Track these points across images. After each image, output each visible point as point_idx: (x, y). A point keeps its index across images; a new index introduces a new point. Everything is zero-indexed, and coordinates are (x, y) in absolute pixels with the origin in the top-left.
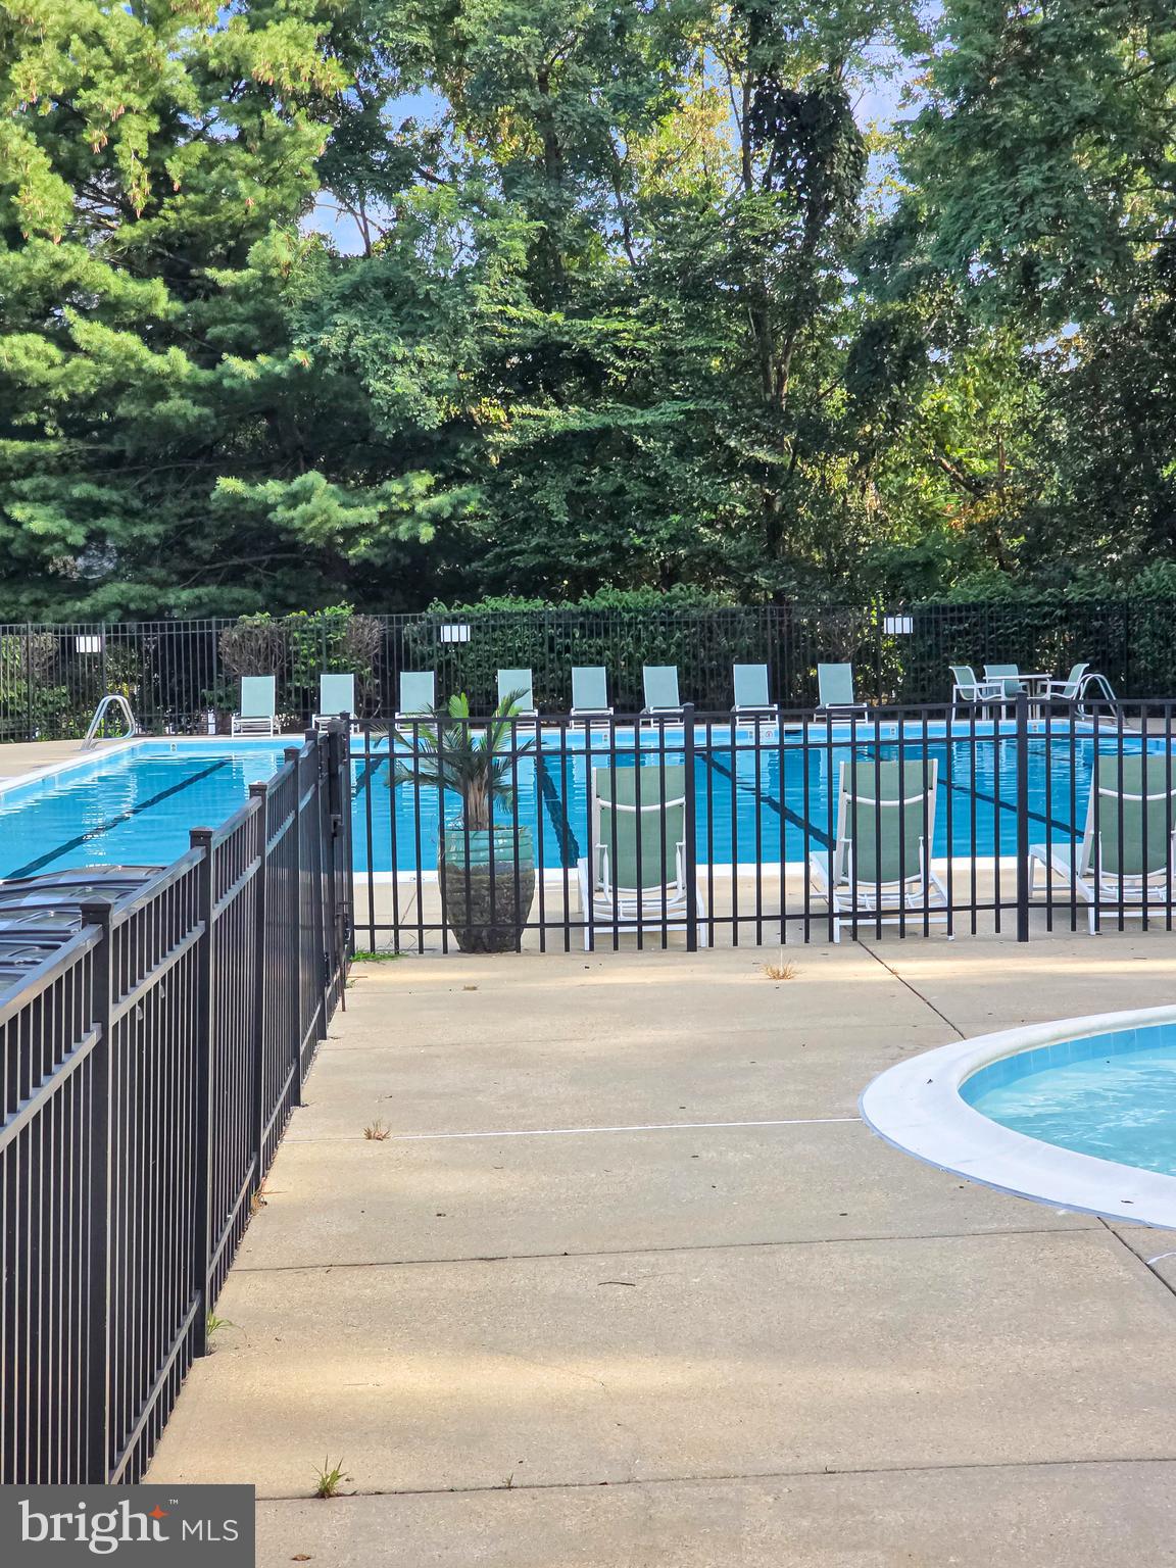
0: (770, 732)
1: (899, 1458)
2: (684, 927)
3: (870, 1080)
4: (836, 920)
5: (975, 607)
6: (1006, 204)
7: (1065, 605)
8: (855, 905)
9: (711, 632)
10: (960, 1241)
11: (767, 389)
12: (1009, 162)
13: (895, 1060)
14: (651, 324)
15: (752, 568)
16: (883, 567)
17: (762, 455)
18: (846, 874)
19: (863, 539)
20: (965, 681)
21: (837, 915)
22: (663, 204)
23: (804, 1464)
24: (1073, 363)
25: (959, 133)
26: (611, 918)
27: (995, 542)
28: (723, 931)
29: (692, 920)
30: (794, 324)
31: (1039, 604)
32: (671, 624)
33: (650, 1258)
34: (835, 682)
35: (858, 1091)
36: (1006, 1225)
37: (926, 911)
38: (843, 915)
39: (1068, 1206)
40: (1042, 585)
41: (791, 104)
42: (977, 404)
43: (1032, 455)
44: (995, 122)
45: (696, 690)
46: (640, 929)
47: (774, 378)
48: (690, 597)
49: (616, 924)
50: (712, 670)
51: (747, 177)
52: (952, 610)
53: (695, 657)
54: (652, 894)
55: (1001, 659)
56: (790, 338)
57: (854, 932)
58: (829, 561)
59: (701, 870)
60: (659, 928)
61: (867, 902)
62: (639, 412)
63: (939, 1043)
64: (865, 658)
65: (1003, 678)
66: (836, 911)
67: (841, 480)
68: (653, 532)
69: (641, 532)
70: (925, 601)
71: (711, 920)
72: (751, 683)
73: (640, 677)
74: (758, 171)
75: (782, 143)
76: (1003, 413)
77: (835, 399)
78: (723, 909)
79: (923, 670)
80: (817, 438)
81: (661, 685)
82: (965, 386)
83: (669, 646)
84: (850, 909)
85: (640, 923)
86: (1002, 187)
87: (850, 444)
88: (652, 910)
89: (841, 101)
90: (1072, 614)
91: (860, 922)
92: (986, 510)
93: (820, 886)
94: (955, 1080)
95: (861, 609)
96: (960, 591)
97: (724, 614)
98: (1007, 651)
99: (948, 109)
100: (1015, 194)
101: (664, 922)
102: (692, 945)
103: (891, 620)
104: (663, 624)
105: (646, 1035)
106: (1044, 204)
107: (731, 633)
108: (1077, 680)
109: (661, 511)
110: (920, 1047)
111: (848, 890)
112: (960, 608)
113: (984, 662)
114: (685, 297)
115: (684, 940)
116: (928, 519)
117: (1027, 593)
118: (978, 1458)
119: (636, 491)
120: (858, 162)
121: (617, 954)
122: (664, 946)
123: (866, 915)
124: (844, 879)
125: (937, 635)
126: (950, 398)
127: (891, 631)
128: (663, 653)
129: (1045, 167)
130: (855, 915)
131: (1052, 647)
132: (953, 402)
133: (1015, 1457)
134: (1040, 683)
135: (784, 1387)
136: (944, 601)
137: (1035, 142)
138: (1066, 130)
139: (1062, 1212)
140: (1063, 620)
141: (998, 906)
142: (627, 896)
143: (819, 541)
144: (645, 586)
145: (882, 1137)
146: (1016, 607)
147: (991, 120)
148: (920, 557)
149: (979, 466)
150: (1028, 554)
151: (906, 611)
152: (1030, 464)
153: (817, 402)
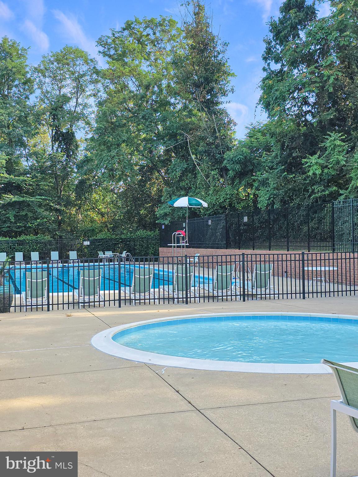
0: (60, 265)
1: (109, 417)
2: (47, 306)
3: (92, 337)
4: (80, 304)
5: (103, 239)
6: (109, 158)
7: (121, 239)
8: (84, 301)
9: (46, 244)
10: (116, 370)
11: (58, 193)
12: (109, 149)
13: (97, 333)
14: (33, 179)
15: (55, 231)
16: (84, 230)
17: (58, 207)
18: (82, 294)
19: (79, 225)
20: (101, 255)
21: (80, 303)
22: (36, 154)
23: (89, 419)
24: (122, 190)
25: (99, 142)
26: (31, 304)
27: (107, 226)
28: (55, 307)
29: (48, 305)
30: (63, 180)
31: (116, 239)
32: (37, 243)
33: (48, 377)
34: (73, 255)
35: (90, 339)
36: (125, 366)
37: (99, 301)
38: (81, 303)
39: (138, 362)
40: (117, 235)
41: (63, 134)
42: (102, 197)
43: (114, 208)
44: (106, 140)
45: (43, 257)
46: (37, 307)
47: (59, 191)
48: (41, 237)
49: (32, 306)
50: (46, 253)
51: (53, 149)
52: (98, 240)
53: (42, 250)
54: (40, 299)
55: (109, 250)
56: (63, 182)
57: (84, 307)
58: (71, 229)
59: (51, 294)
60: (41, 306)
61: (87, 300)
62: (31, 198)
63: (106, 329)
64: (80, 250)
65: (109, 254)
66: (80, 302)
67: (74, 212)
68: (33, 223)
69: (31, 223)
70: (92, 238)
71: (53, 304)
72: (55, 255)
73: (30, 254)
74: (55, 148)
75: (60, 142)
76: (108, 199)
77: (73, 196)
78: (55, 302)
79: (92, 252)
80: (69, 203)
81: (35, 256)
82: (100, 194)
83: (37, 248)
84: (83, 302)
85: (37, 305)
86: (108, 154)
87: (76, 205)
88: (40, 302)
89: (73, 134)
90: (123, 241)
91: (85, 304)
92: (105, 219)
93: (76, 297)
94: (111, 336)
95: (78, 240)
96: (100, 236)
97: (49, 241)
98: (110, 249)
99: (96, 137)
100: (110, 156)
101: (42, 305)
102: (48, 310)
103: (85, 242)
104: (35, 243)
105: (41, 329)
106: (116, 159)
107: (50, 245)
108: (124, 255)
109: (36, 219)
110: (102, 330)
111: (83, 298)
112: (100, 239)
113: (105, 251)
114: (41, 174)
115: (47, 309)
116: (92, 221)
117: (114, 236)
118: (126, 416)
119: (30, 214)
120: (77, 147)
121: (32, 312)
122: (42, 310)
123: (86, 303)
124: (82, 295)
125: (95, 245)
126: (97, 196)
127: (85, 244)
128: (35, 249)
129: (116, 150)
130: (84, 303)
131: (119, 247)
132: (97, 197)
133: (134, 415)
134: (117, 255)
135: (82, 403)
136: (97, 238)
137: (115, 145)
138: (121, 143)
139: (137, 363)
140: (121, 242)
141: (114, 300)
142: (34, 300)
143: (69, 225)
144: (31, 235)
145: (96, 349)
146: (111, 239)
147: (105, 140)
148: (91, 228)
149: (103, 210)
150: (113, 229)
151: (88, 240)
152: (114, 210)
153: (69, 196)
